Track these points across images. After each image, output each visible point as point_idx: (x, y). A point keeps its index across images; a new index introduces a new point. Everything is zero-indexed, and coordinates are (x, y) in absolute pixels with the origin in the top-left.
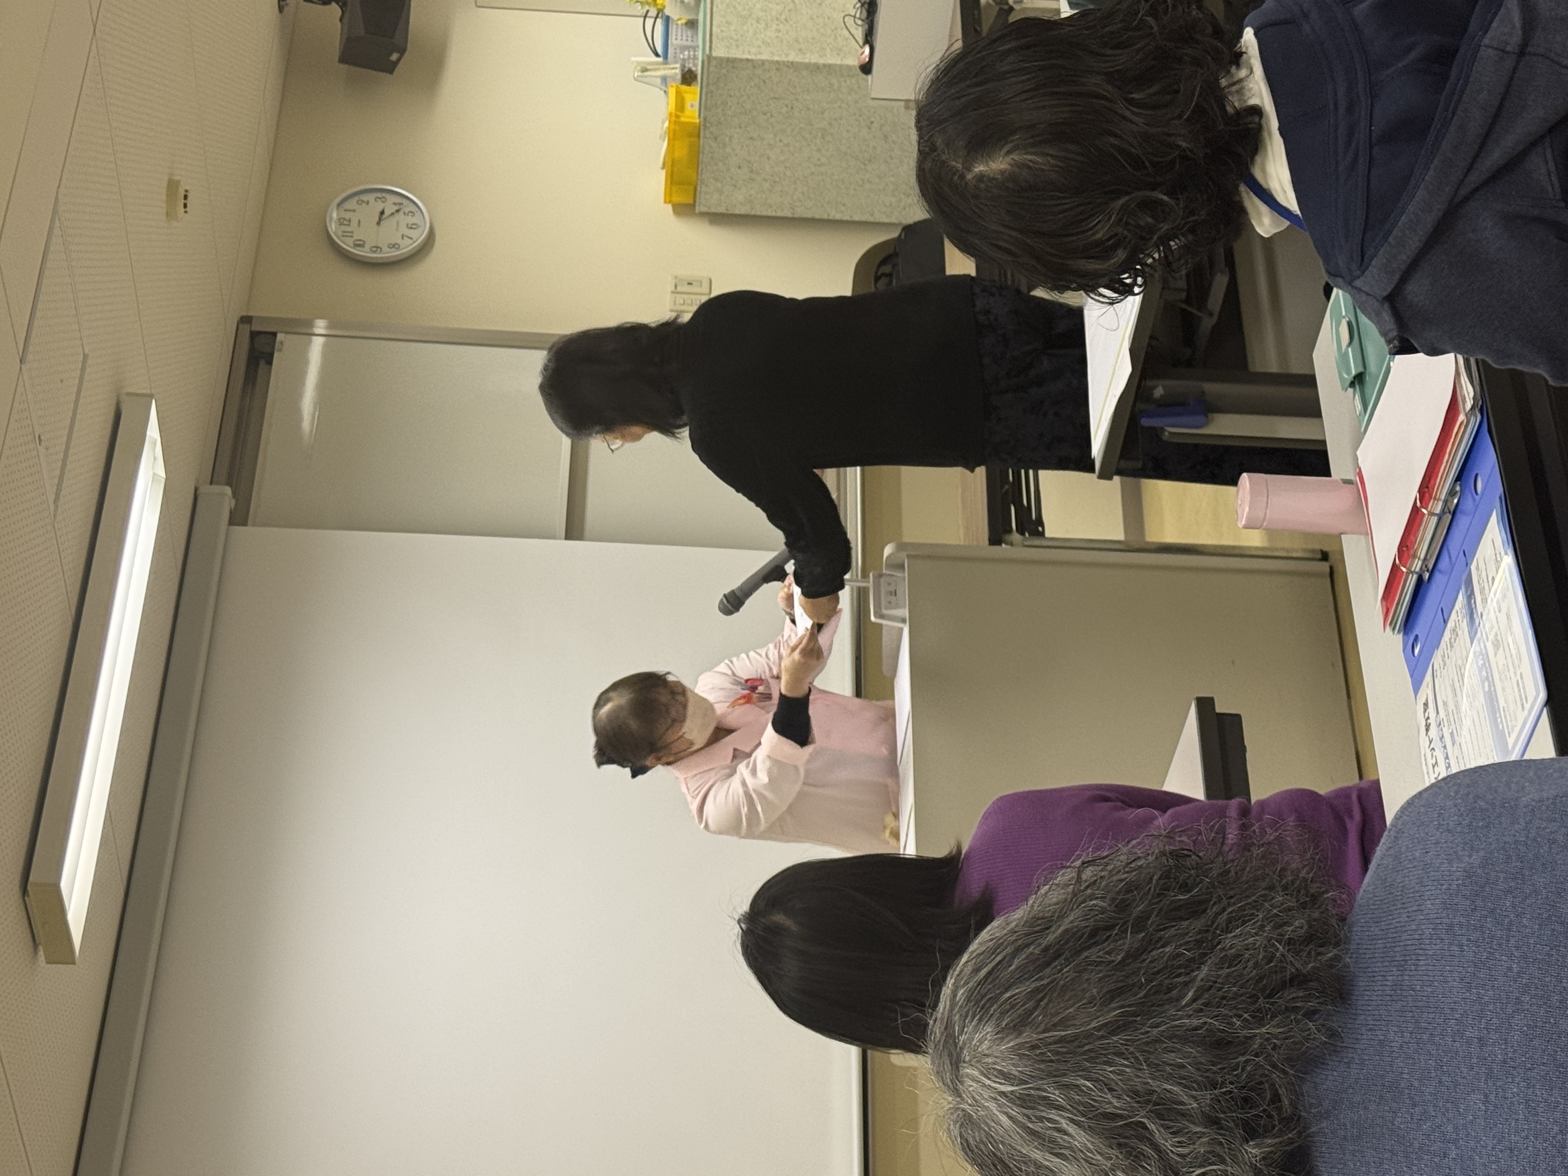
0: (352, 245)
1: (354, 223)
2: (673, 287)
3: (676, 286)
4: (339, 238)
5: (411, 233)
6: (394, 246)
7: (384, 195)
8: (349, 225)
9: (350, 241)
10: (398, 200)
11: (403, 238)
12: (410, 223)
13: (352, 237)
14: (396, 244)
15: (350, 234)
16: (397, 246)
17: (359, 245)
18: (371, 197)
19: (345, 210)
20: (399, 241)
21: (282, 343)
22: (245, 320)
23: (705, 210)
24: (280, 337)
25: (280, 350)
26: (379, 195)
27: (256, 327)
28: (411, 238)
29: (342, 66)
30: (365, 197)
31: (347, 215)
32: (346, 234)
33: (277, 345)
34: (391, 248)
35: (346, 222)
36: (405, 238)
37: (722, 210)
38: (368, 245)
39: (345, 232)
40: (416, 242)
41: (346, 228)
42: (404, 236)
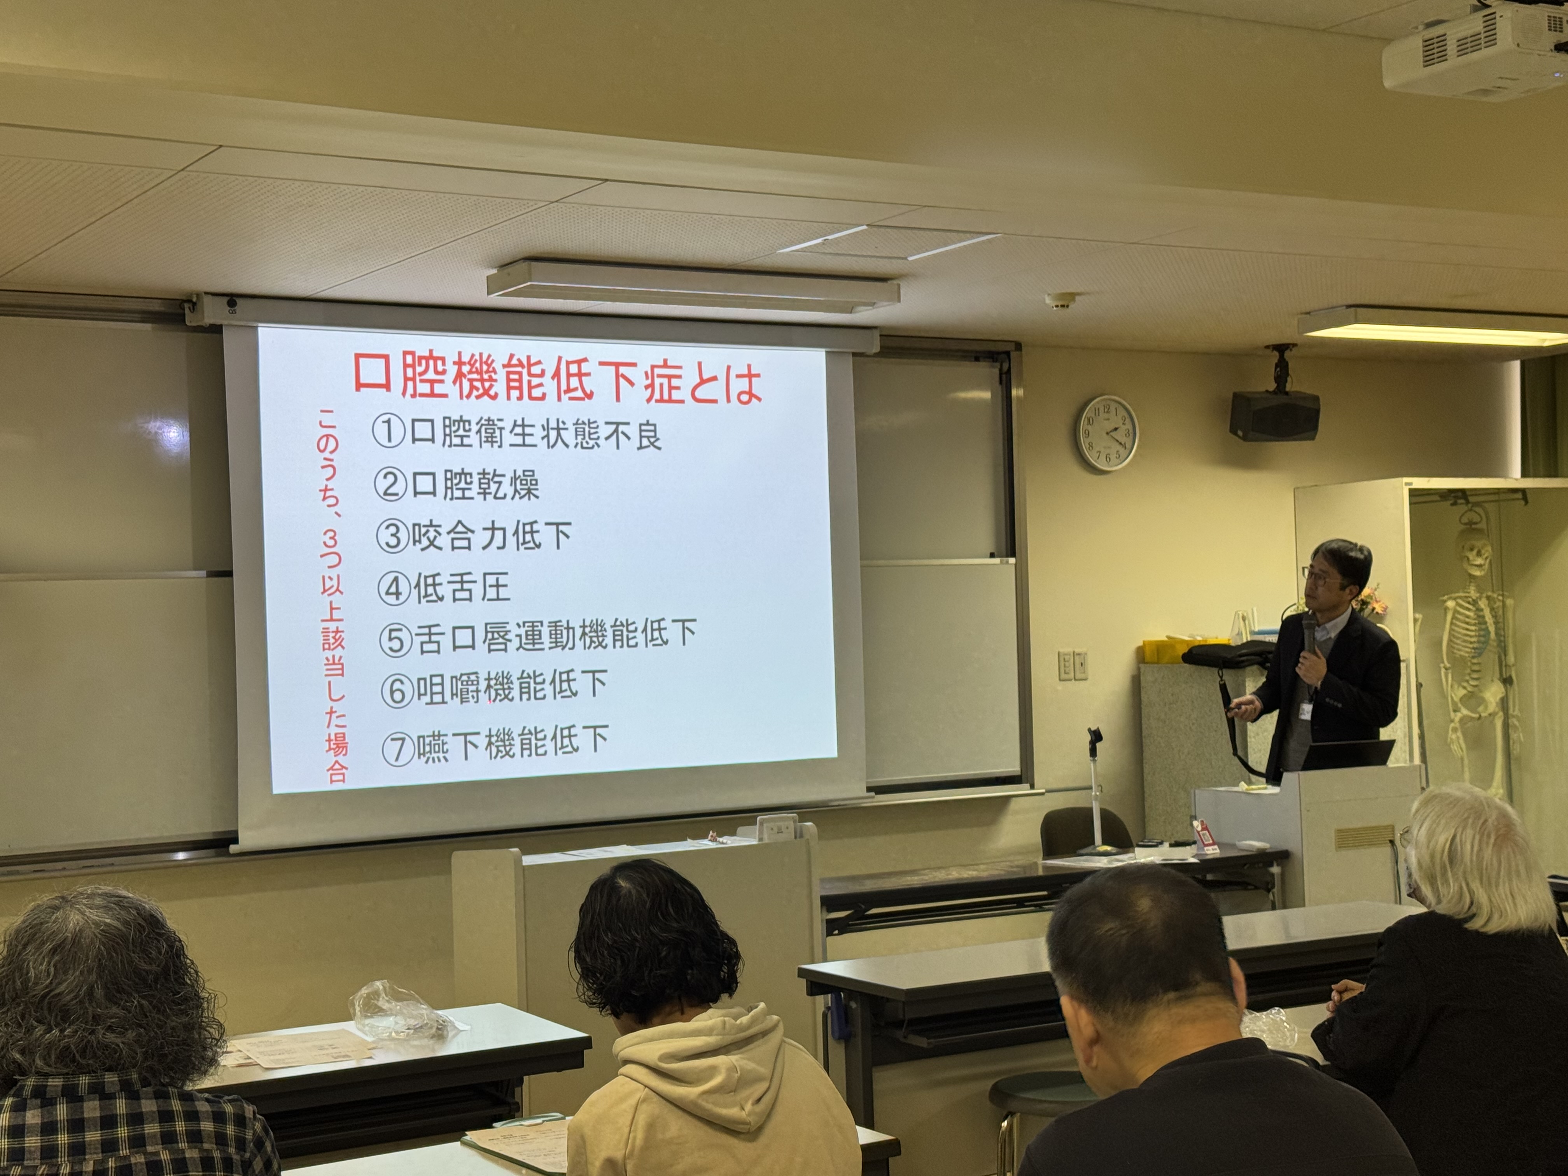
0: (1089, 416)
1: (1106, 416)
2: (1077, 652)
3: (1079, 654)
4: (1093, 405)
5: (1103, 457)
6: (1091, 446)
7: (1131, 435)
8: (1104, 411)
9: (1092, 414)
10: (1128, 446)
11: (1097, 452)
12: (1111, 457)
13: (1095, 415)
14: (1092, 448)
15: (1097, 413)
17: (1089, 420)
18: (1129, 426)
19: (1116, 408)
20: (1095, 450)
22: (1018, 346)
23: (1142, 670)
26: (1131, 431)
27: (1013, 355)
28: (1098, 458)
29: (1231, 396)
30: (1128, 420)
31: (1113, 410)
32: (1097, 411)
34: (1089, 444)
35: (1106, 410)
36: (1098, 454)
37: (1143, 684)
38: (1089, 428)
39: (1099, 409)
40: (1096, 461)
41: (1102, 409)
42: (1100, 452)
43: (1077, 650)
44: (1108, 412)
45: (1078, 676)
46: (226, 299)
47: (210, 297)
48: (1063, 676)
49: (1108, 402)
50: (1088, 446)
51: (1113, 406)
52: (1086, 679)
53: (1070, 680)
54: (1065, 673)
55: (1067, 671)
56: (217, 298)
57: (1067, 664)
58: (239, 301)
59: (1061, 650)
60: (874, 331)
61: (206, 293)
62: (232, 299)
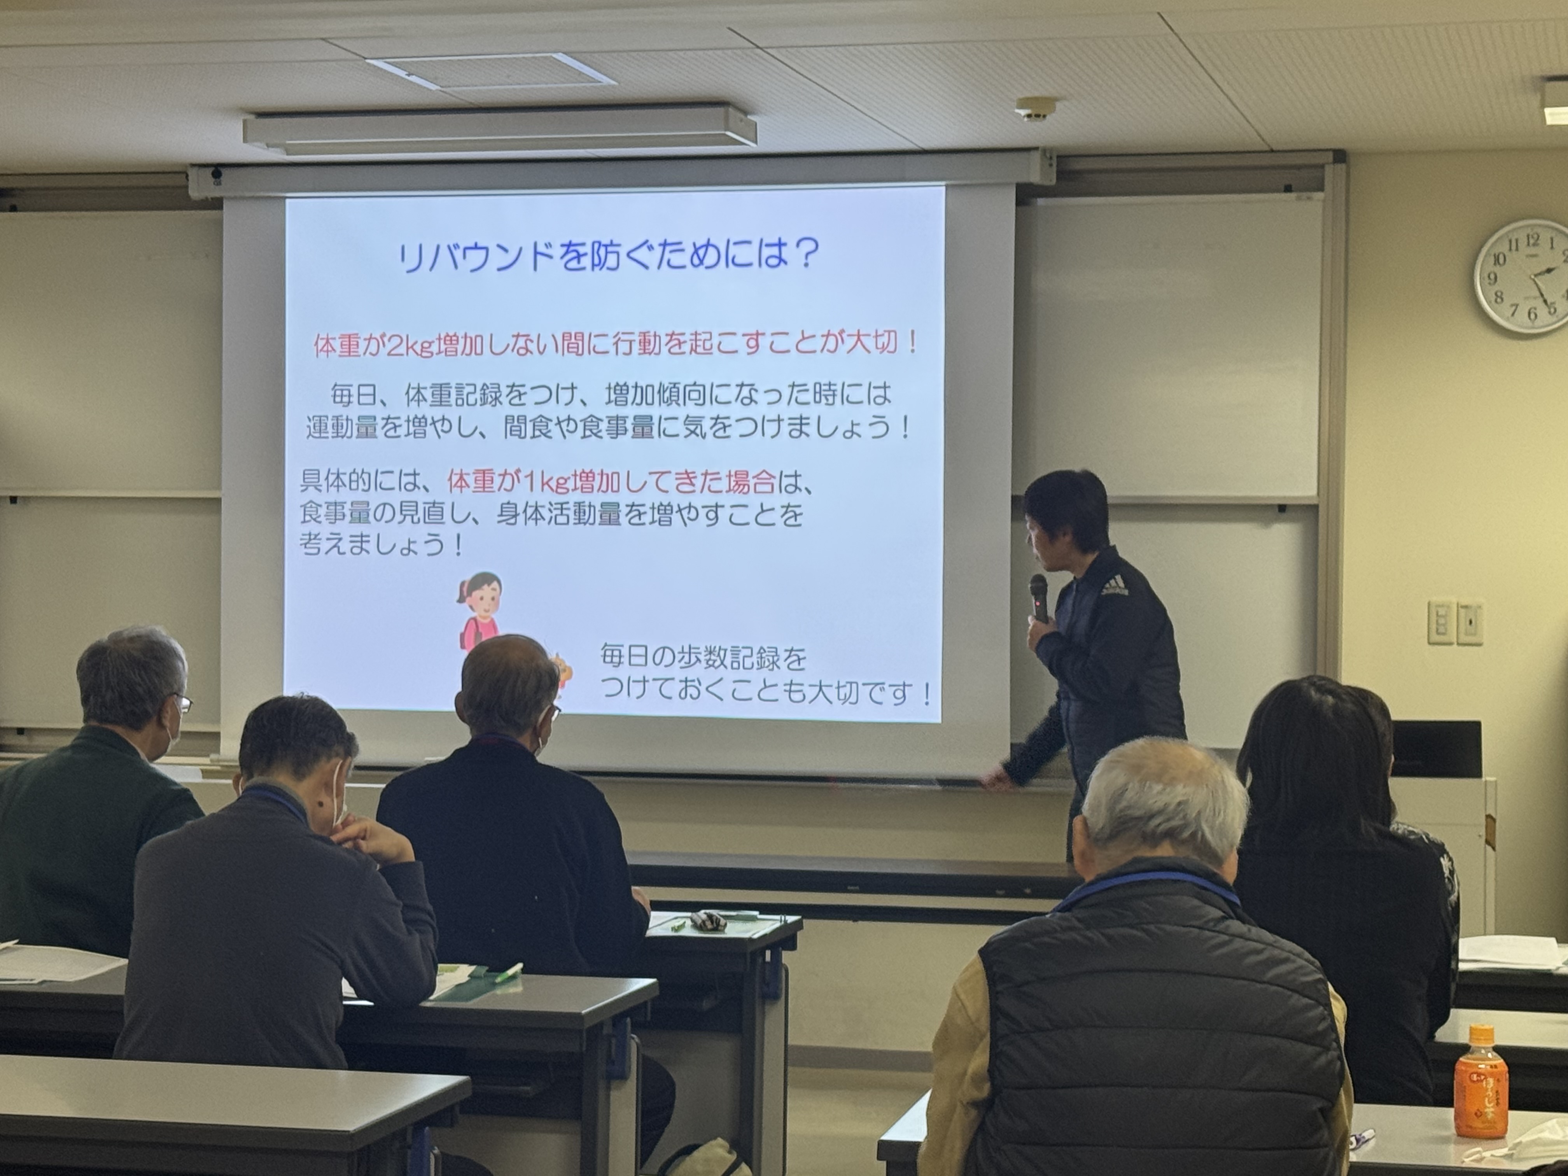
0: (1496, 249)
1: (1532, 250)
2: (1463, 604)
3: (1466, 607)
4: (1507, 234)
5: (1522, 313)
6: (1497, 298)
8: (1528, 244)
9: (1504, 248)
11: (1512, 305)
13: (1510, 249)
14: (1502, 299)
15: (1514, 247)
16: (1499, 300)
17: (1495, 256)
19: (1552, 239)
20: (1508, 301)
21: (1309, 198)
22: (1340, 156)
24: (1320, 195)
25: (1299, 199)
27: (1329, 170)
28: (1513, 314)
31: (1545, 241)
32: (1510, 244)
33: (1305, 195)
34: (1496, 294)
35: (1532, 241)
36: (1514, 308)
38: (1497, 269)
39: (1517, 241)
40: (1507, 319)
41: (1523, 244)
42: (1517, 305)
43: (1464, 602)
44: (1535, 245)
45: (1464, 639)
46: (212, 169)
47: (196, 169)
48: (1435, 638)
49: (1539, 230)
50: (1493, 298)
51: (1545, 236)
52: (1479, 645)
53: (1451, 644)
54: (1438, 633)
55: (1442, 630)
56: (203, 170)
57: (1442, 621)
58: (225, 172)
59: (1435, 599)
60: (1032, 153)
61: (193, 165)
62: (217, 170)
